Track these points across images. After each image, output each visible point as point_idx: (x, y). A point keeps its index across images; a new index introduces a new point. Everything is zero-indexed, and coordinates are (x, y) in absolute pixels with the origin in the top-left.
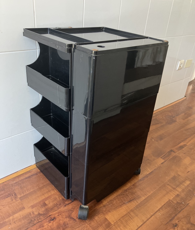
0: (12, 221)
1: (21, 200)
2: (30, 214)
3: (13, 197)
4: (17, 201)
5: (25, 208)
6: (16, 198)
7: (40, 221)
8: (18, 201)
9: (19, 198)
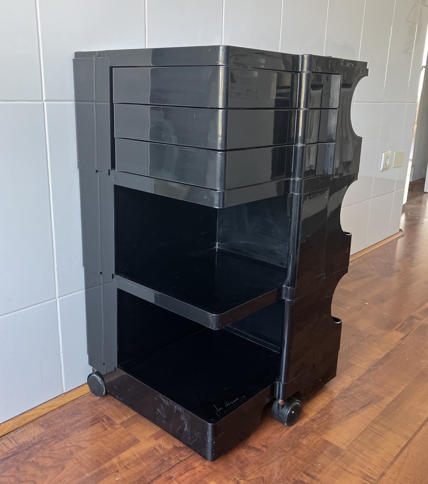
0: (120, 466)
1: (124, 428)
2: (156, 449)
3: (104, 423)
4: (117, 430)
5: (139, 441)
6: (112, 424)
7: (181, 459)
8: (120, 430)
9: (120, 424)
